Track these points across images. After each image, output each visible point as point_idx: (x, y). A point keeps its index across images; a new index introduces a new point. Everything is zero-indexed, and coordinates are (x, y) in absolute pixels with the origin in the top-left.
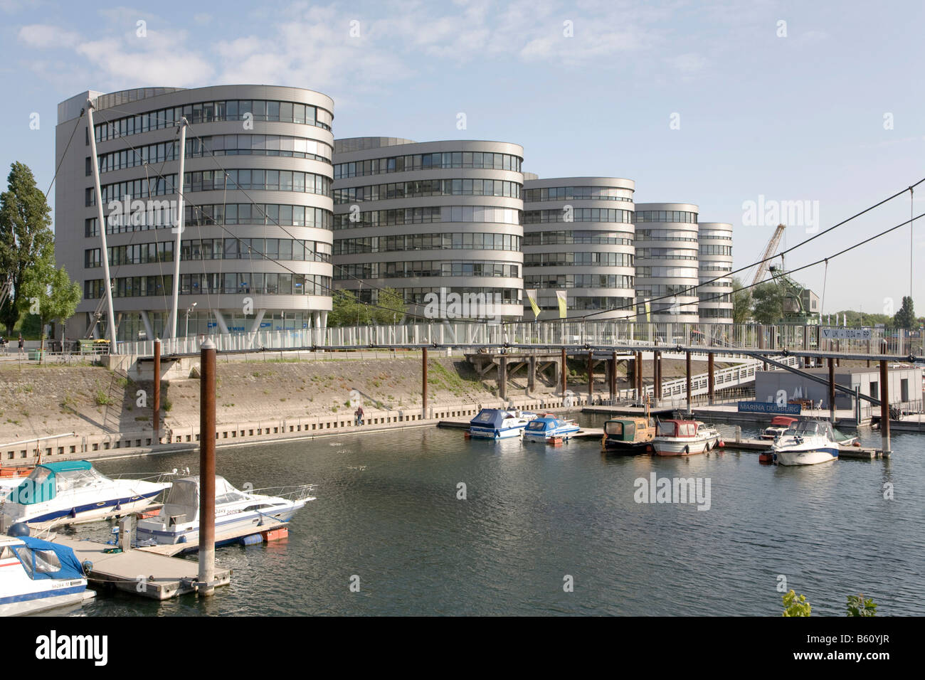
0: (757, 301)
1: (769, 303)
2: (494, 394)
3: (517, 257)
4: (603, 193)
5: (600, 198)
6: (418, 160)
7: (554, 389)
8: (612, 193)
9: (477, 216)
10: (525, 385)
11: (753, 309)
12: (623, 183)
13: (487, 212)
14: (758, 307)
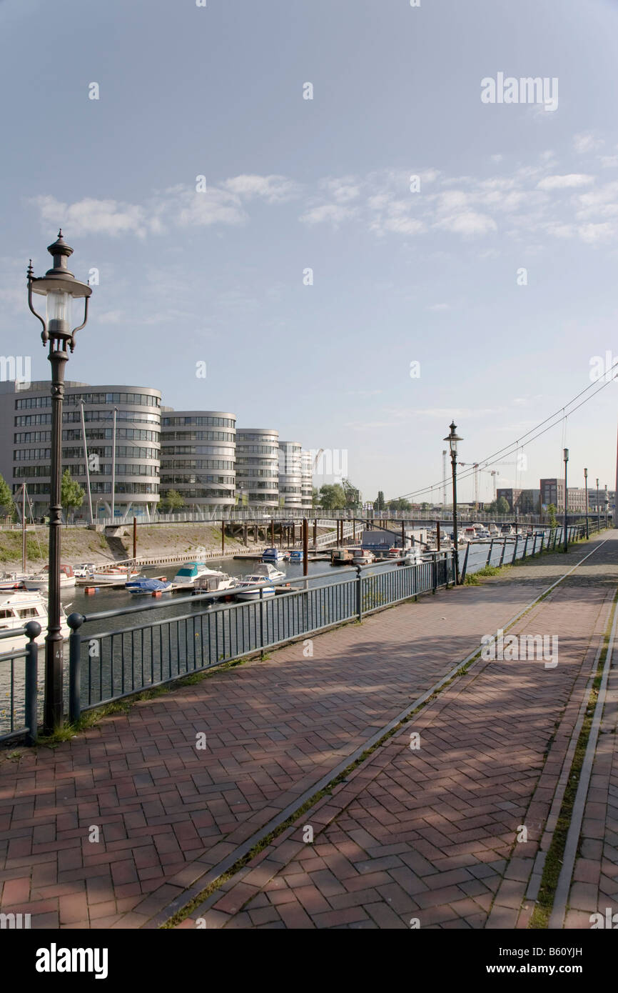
0: (322, 495)
1: (329, 496)
2: (242, 544)
3: (232, 473)
4: (264, 438)
5: (263, 440)
6: (182, 420)
7: (264, 542)
8: (268, 438)
9: (215, 451)
10: (253, 540)
11: (319, 499)
12: (273, 433)
13: (220, 449)
14: (323, 498)
